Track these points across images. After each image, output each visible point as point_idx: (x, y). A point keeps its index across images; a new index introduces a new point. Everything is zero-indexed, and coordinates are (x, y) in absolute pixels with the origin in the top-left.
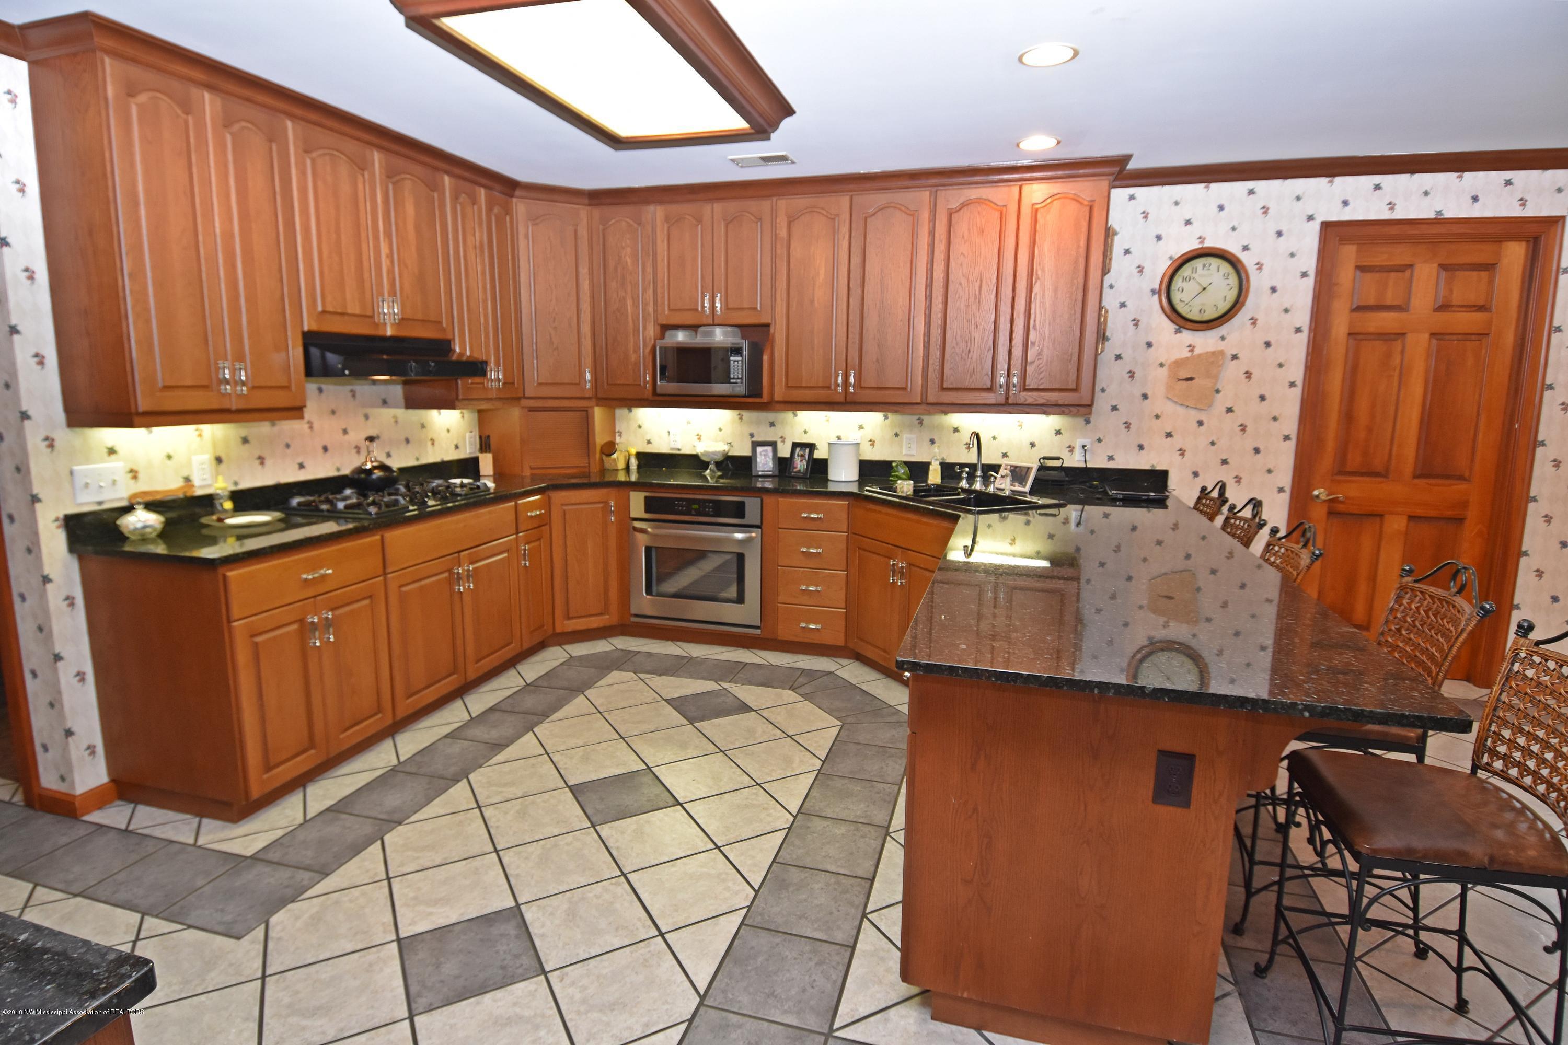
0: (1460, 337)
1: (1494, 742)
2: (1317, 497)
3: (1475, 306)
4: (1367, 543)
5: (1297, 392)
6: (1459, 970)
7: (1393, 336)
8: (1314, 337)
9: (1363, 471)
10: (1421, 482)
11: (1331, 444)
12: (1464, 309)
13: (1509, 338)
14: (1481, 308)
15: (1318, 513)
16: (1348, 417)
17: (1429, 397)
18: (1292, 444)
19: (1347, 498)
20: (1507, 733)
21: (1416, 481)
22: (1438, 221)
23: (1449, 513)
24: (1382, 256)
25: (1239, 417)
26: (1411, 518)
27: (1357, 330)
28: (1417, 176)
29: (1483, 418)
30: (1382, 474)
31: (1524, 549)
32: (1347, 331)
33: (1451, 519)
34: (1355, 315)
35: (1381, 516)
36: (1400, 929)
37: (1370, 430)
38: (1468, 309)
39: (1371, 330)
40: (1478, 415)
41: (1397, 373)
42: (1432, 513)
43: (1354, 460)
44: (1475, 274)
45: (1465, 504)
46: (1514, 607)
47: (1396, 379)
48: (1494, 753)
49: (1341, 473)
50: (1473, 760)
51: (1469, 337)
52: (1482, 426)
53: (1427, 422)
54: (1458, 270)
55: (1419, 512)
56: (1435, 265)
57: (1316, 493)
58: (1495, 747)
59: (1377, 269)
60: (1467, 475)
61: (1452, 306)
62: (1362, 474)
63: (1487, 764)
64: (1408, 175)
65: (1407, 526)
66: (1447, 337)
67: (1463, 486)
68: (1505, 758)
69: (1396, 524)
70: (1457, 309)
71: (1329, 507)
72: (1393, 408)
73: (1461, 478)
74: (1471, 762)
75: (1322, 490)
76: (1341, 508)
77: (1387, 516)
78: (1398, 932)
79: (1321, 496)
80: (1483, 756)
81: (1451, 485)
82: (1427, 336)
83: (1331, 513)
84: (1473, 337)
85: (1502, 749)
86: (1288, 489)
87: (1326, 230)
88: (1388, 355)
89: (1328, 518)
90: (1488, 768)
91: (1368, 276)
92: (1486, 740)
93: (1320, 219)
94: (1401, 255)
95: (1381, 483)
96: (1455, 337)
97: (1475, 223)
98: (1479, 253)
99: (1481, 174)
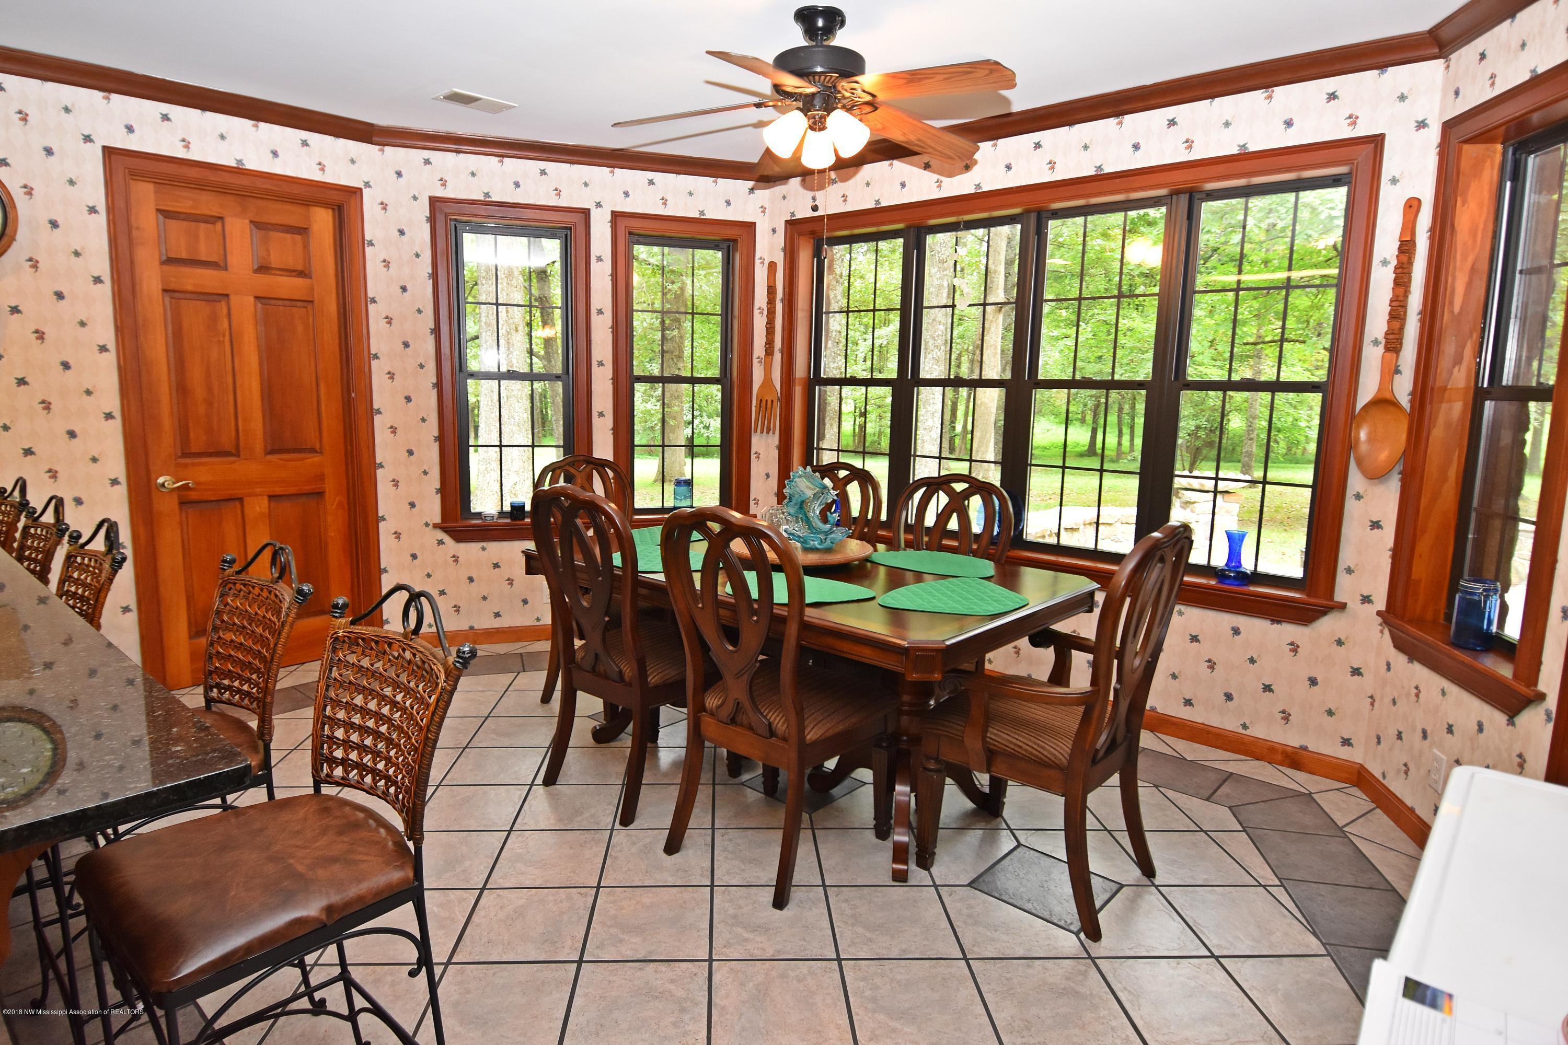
0: (286, 302)
1: (330, 748)
2: (163, 485)
3: (295, 271)
4: (230, 530)
5: (111, 358)
6: (352, 1017)
7: (215, 297)
8: (119, 291)
9: (211, 451)
10: (274, 458)
11: (167, 422)
12: (284, 273)
13: (332, 307)
14: (302, 274)
15: (167, 506)
16: (182, 389)
17: (265, 367)
18: (117, 424)
19: (198, 483)
20: (340, 733)
21: (269, 457)
22: (239, 171)
23: (307, 488)
24: (185, 202)
25: (36, 391)
26: (271, 497)
27: (172, 286)
28: (209, 114)
29: (322, 386)
30: (235, 452)
31: (380, 514)
32: (160, 287)
33: (312, 494)
34: (166, 268)
35: (241, 500)
36: (279, 1010)
37: (210, 404)
38: (288, 274)
39: (189, 288)
40: (318, 385)
41: (227, 339)
42: (292, 490)
43: (198, 440)
44: (288, 236)
45: (321, 478)
46: (381, 571)
47: (227, 344)
48: (332, 761)
49: (185, 455)
50: (313, 776)
51: (294, 303)
52: (323, 397)
53: (269, 393)
54: (271, 230)
55: (278, 490)
56: (247, 221)
57: (161, 480)
58: (331, 753)
59: (182, 216)
60: (318, 447)
61: (273, 269)
62: (211, 455)
63: (327, 775)
64: (198, 112)
65: (269, 506)
66: (272, 302)
67: (316, 459)
68: (344, 762)
69: (258, 506)
70: (278, 272)
71: (179, 497)
72: (230, 379)
73: (313, 450)
74: (312, 779)
75: (168, 478)
76: (194, 495)
77: (247, 500)
78: (277, 1016)
79: (166, 484)
80: (322, 767)
81: (303, 459)
82: (252, 299)
83: (183, 503)
84: (299, 304)
85: (339, 754)
86: (123, 479)
87: (110, 158)
88: (213, 319)
89: (181, 509)
90: (330, 780)
91: (173, 224)
92: (322, 748)
93: (100, 142)
94: (208, 204)
95: (234, 462)
96: (280, 303)
97: (280, 180)
98: (290, 215)
99: (277, 128)
